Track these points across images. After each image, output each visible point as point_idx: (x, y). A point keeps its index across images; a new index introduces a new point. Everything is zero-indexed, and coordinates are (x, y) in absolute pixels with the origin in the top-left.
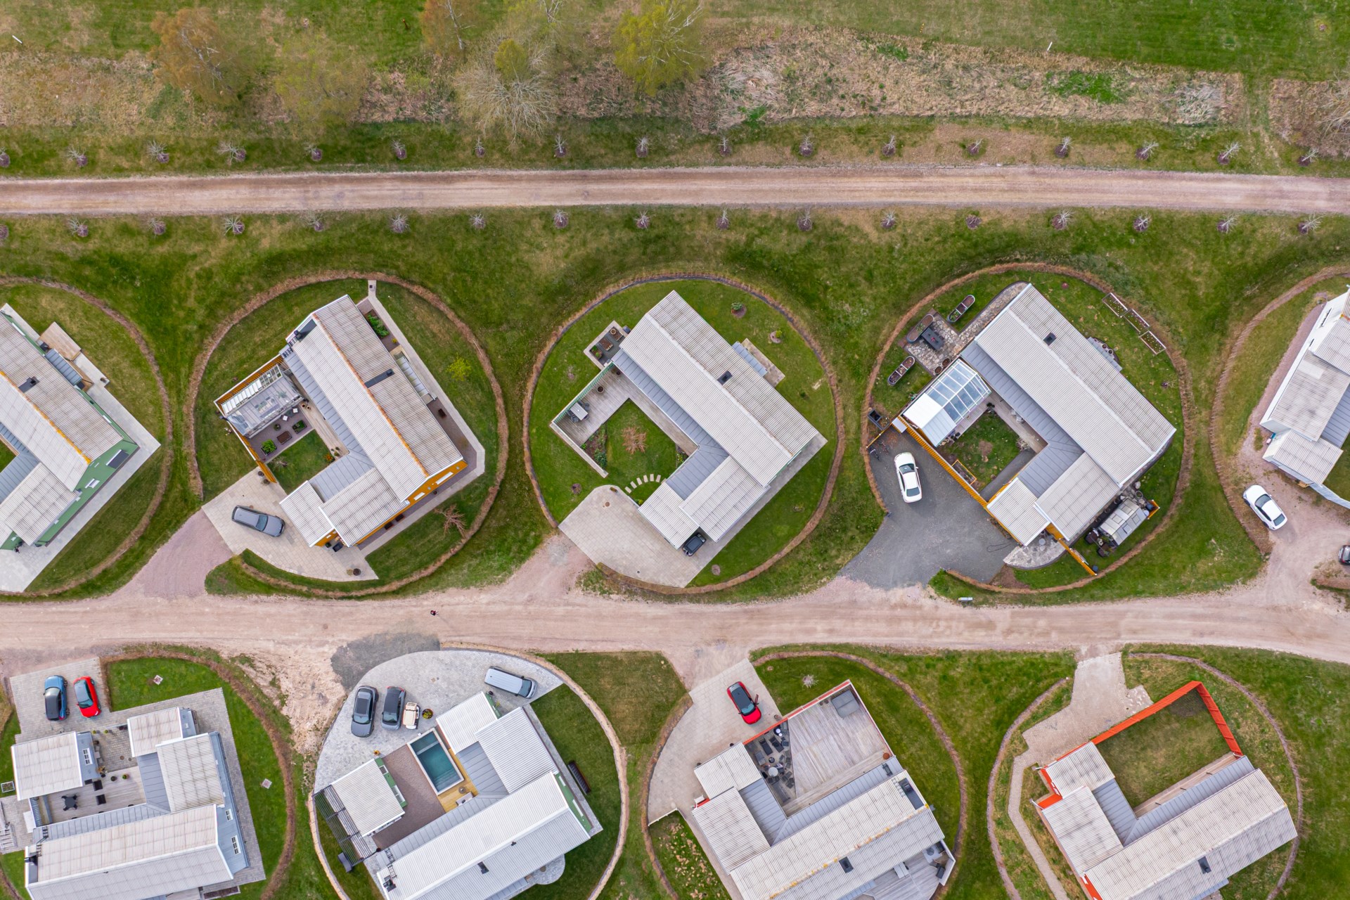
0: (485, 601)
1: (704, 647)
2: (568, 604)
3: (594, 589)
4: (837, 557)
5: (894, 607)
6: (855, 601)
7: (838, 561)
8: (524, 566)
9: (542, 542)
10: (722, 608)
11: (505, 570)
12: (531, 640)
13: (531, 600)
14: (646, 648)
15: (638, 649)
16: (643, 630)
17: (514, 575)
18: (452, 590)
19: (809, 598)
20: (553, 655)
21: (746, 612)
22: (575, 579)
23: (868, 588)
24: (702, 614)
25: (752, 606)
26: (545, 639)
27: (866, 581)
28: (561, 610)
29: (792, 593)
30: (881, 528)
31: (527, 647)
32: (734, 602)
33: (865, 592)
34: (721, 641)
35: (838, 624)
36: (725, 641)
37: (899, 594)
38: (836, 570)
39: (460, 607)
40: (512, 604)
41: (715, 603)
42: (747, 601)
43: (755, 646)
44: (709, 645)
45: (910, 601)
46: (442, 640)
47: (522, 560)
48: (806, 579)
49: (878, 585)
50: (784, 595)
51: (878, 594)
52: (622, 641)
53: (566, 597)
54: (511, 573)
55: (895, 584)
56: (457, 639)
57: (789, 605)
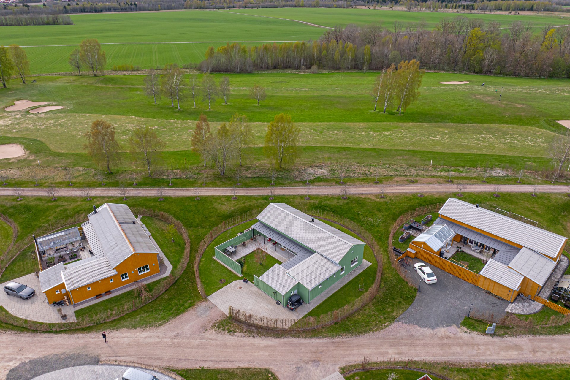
0: (144, 336)
1: (303, 365)
2: (203, 338)
3: (224, 330)
4: (393, 312)
5: (442, 338)
6: (412, 335)
7: (394, 314)
8: (178, 317)
9: (194, 305)
10: (315, 341)
11: (165, 319)
12: (169, 360)
13: (178, 335)
14: (257, 366)
15: (251, 366)
16: (256, 354)
17: (170, 322)
18: (123, 330)
19: (378, 334)
20: (183, 370)
21: (333, 343)
22: (212, 324)
23: (419, 328)
24: (301, 344)
25: (337, 340)
26: (181, 359)
27: (416, 324)
28: (197, 342)
29: (365, 332)
30: (417, 297)
31: (164, 364)
32: (324, 337)
33: (418, 331)
34: (316, 362)
35: (404, 349)
36: (319, 361)
37: (442, 331)
38: (393, 319)
39: (125, 339)
40: (163, 338)
41: (310, 338)
42: (333, 337)
43: (343, 364)
44: (307, 363)
45: (452, 335)
46: (102, 359)
47: (178, 314)
48: (374, 323)
49: (426, 326)
50: (360, 333)
51: (428, 331)
52: (239, 362)
53: (203, 334)
54: (168, 321)
55: (437, 325)
56: (114, 358)
57: (364, 339)
